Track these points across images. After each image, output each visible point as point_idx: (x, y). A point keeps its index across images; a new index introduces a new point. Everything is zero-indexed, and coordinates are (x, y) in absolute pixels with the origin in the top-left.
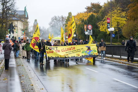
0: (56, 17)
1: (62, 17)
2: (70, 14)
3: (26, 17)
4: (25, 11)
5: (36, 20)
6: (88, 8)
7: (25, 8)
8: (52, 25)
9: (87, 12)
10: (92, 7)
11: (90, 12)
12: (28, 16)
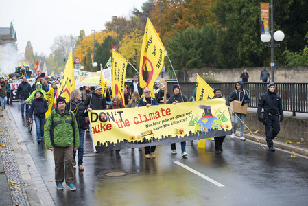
0: (61, 37)
1: (72, 38)
2: (82, 33)
3: (13, 37)
4: (11, 28)
5: (29, 43)
6: (108, 24)
7: (12, 23)
8: (54, 49)
9: (105, 31)
10: (114, 23)
11: (110, 30)
12: (15, 36)
